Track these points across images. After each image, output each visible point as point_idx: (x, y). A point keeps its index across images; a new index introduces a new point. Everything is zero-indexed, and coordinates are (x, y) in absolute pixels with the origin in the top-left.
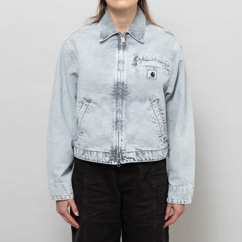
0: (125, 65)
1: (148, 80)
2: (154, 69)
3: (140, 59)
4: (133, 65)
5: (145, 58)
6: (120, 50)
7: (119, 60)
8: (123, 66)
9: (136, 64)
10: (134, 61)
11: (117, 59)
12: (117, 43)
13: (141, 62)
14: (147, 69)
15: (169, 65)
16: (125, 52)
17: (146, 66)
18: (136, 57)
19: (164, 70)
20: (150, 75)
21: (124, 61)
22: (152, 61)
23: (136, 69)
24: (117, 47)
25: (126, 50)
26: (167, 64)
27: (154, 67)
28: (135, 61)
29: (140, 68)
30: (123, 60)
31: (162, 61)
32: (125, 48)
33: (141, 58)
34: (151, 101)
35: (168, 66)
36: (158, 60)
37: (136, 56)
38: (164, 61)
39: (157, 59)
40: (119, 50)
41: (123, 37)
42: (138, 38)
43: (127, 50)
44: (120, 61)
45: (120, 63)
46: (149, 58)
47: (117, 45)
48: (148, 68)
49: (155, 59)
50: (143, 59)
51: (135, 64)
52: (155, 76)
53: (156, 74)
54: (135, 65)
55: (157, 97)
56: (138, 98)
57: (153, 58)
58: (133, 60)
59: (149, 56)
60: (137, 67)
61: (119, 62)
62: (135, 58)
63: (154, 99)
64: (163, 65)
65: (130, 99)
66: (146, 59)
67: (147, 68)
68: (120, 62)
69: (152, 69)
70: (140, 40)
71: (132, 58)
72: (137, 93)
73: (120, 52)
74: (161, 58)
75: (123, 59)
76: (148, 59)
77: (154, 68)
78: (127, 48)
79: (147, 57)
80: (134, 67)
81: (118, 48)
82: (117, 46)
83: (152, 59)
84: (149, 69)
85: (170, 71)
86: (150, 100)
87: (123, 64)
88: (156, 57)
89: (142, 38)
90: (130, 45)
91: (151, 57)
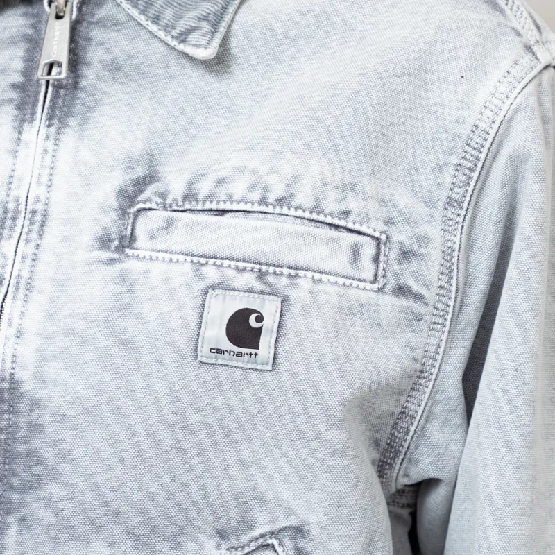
0: (45, 243)
2: (259, 286)
3: (163, 196)
4: (104, 242)
5: (204, 188)
6: (32, 120)
7: (11, 206)
8: (30, 249)
9: (128, 241)
10: (115, 215)
12: (18, 64)
13: (170, 224)
14: (202, 285)
15: (413, 246)
16: (69, 137)
17: (200, 259)
18: (141, 184)
19: (365, 294)
20: (216, 333)
21: (45, 214)
22: (251, 221)
23: (123, 277)
24: (11, 100)
25: (73, 122)
26: (400, 236)
27: (263, 270)
28: (123, 212)
29: (147, 272)
30: (37, 200)
31: (345, 214)
32: (72, 102)
33: (177, 194)
34: (234, 542)
35: (406, 255)
36: (308, 204)
37: (140, 172)
38: (366, 218)
39: (304, 197)
40: (23, 121)
41: (58, 17)
42: (167, 28)
43: (83, 123)
44: (17, 212)
45: (12, 228)
46: (239, 188)
47: (14, 86)
48: (211, 273)
49: (280, 201)
50: (189, 196)
51: (121, 239)
52: (266, 341)
53: (270, 323)
54: (120, 248)
55: (287, 513)
56: (118, 513)
57: (265, 190)
58: (113, 202)
59: (239, 171)
62: (131, 190)
63: (265, 529)
64: (356, 251)
65: (54, 521)
66: (209, 198)
67: (200, 277)
68: (14, 219)
69: (249, 279)
70: (183, 41)
71: (107, 189)
72: (112, 477)
73: (24, 137)
74: (349, 188)
75: (41, 192)
76: (230, 198)
77: (261, 276)
78: (89, 109)
79: (220, 183)
80: (111, 261)
81: (20, 107)
82: (14, 95)
84: (214, 286)
85: (419, 297)
86: (222, 535)
87: (34, 236)
88: (291, 184)
89: (206, 27)
90: (115, 80)
91: (254, 186)
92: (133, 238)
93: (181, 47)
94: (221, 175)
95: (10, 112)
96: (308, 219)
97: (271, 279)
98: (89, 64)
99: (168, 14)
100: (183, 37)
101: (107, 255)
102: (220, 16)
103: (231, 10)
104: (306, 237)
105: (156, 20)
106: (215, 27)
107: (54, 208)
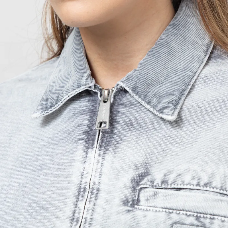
0: (98, 203)
2: (196, 223)
3: (152, 182)
4: (125, 203)
5: (171, 178)
6: (92, 147)
7: (83, 186)
8: (91, 206)
9: (136, 202)
10: (130, 190)
11: (75, 180)
13: (155, 194)
14: (171, 222)
16: (109, 155)
17: (170, 210)
18: (142, 176)
21: (98, 189)
22: (192, 193)
23: (134, 218)
24: (83, 139)
25: (111, 148)
28: (134, 189)
29: (145, 216)
30: (95, 183)
32: (110, 139)
33: (158, 180)
36: (219, 186)
37: (141, 171)
40: (88, 148)
41: (105, 102)
42: (154, 107)
43: (115, 149)
44: (85, 189)
45: (83, 196)
46: (187, 178)
47: (84, 132)
48: (175, 217)
49: (206, 185)
50: (164, 182)
51: (133, 201)
54: (133, 205)
57: (199, 179)
58: (129, 184)
59: (187, 171)
60: (137, 212)
62: (137, 179)
66: (174, 183)
67: (170, 218)
68: (84, 192)
70: (162, 113)
71: (126, 179)
73: (89, 155)
75: (97, 180)
76: (183, 183)
77: (198, 218)
78: (118, 143)
79: (178, 176)
80: (129, 211)
81: (87, 142)
82: (84, 136)
83: (195, 182)
84: (176, 223)
87: (93, 200)
88: (211, 177)
89: (171, 106)
90: (130, 130)
91: (194, 178)
92: (138, 201)
93: (160, 115)
94: (179, 172)
95: (82, 144)
96: (219, 193)
97: (202, 220)
98: (118, 123)
99: (155, 100)
100: (161, 111)
101: (127, 208)
102: (177, 102)
103: (183, 99)
104: (218, 201)
105: (149, 103)
106: (176, 106)
107: (102, 187)
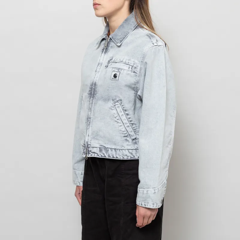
1: (111, 81)
2: (118, 71)
5: (115, 60)
6: (103, 53)
8: (100, 68)
9: (108, 66)
10: (107, 63)
12: (103, 47)
13: (111, 64)
15: (136, 67)
16: (106, 55)
18: (111, 60)
19: (130, 72)
20: (113, 76)
22: (119, 64)
25: (107, 53)
27: (119, 69)
31: (129, 63)
33: (113, 61)
35: (135, 68)
38: (131, 63)
39: (124, 61)
47: (102, 49)
48: (113, 70)
49: (122, 61)
52: (117, 77)
53: (118, 75)
55: (120, 98)
56: (103, 97)
59: (119, 58)
60: (107, 69)
61: (99, 64)
62: (109, 61)
63: (117, 100)
64: (129, 67)
65: (97, 98)
67: (112, 70)
69: (117, 70)
71: (107, 61)
73: (102, 55)
74: (129, 60)
75: (102, 61)
76: (117, 61)
79: (117, 59)
83: (119, 61)
84: (113, 71)
85: (136, 73)
86: (113, 100)
87: (100, 66)
88: (123, 59)
89: (120, 42)
90: (112, 48)
91: (120, 60)
95: (101, 52)
96: (124, 63)
97: (119, 70)
99: (117, 41)
100: (117, 43)
101: (105, 68)
102: (122, 41)
103: (124, 40)
104: (124, 66)
105: (115, 41)
106: (121, 42)
107: (103, 63)
